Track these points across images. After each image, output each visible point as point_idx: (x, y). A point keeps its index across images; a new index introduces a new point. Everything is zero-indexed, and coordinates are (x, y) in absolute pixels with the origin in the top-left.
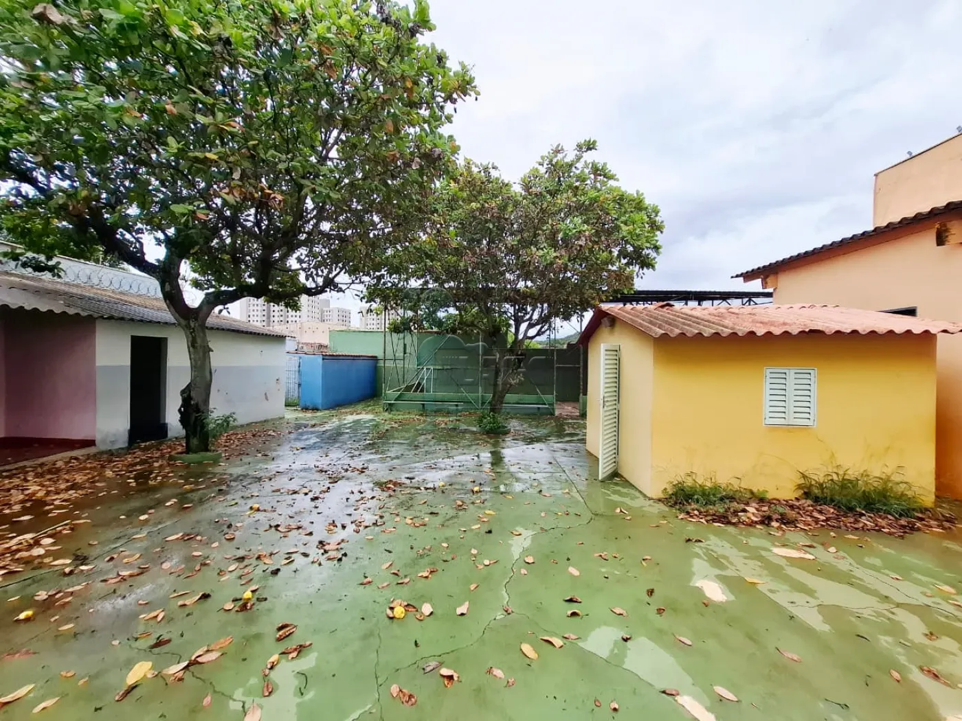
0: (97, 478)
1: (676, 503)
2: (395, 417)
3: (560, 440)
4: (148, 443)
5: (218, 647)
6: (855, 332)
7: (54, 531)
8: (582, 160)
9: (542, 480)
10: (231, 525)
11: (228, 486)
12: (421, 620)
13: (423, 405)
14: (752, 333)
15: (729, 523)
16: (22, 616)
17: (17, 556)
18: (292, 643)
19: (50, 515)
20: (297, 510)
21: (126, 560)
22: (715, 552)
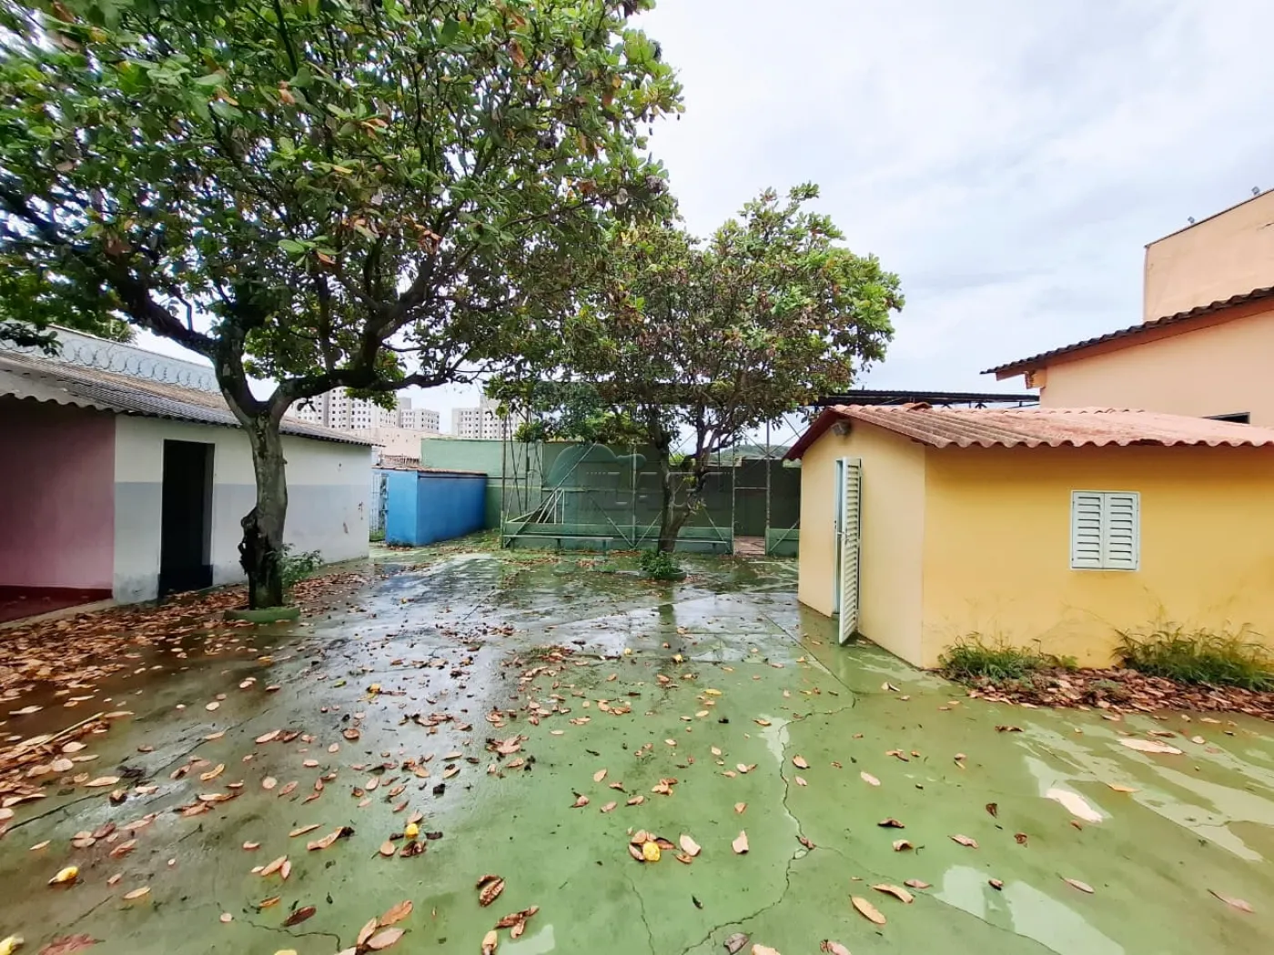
0: (125, 646)
1: (958, 676)
2: (523, 557)
3: (758, 588)
4: (185, 594)
5: (394, 921)
6: (1202, 444)
7: (80, 731)
8: (798, 211)
9: (762, 644)
10: (348, 716)
11: (323, 656)
12: (686, 863)
13: (559, 540)
14: (1068, 443)
15: (1042, 703)
16: (62, 876)
17: (30, 774)
18: (506, 909)
19: (67, 705)
20: (437, 691)
21: (204, 776)
22: (1047, 746)
